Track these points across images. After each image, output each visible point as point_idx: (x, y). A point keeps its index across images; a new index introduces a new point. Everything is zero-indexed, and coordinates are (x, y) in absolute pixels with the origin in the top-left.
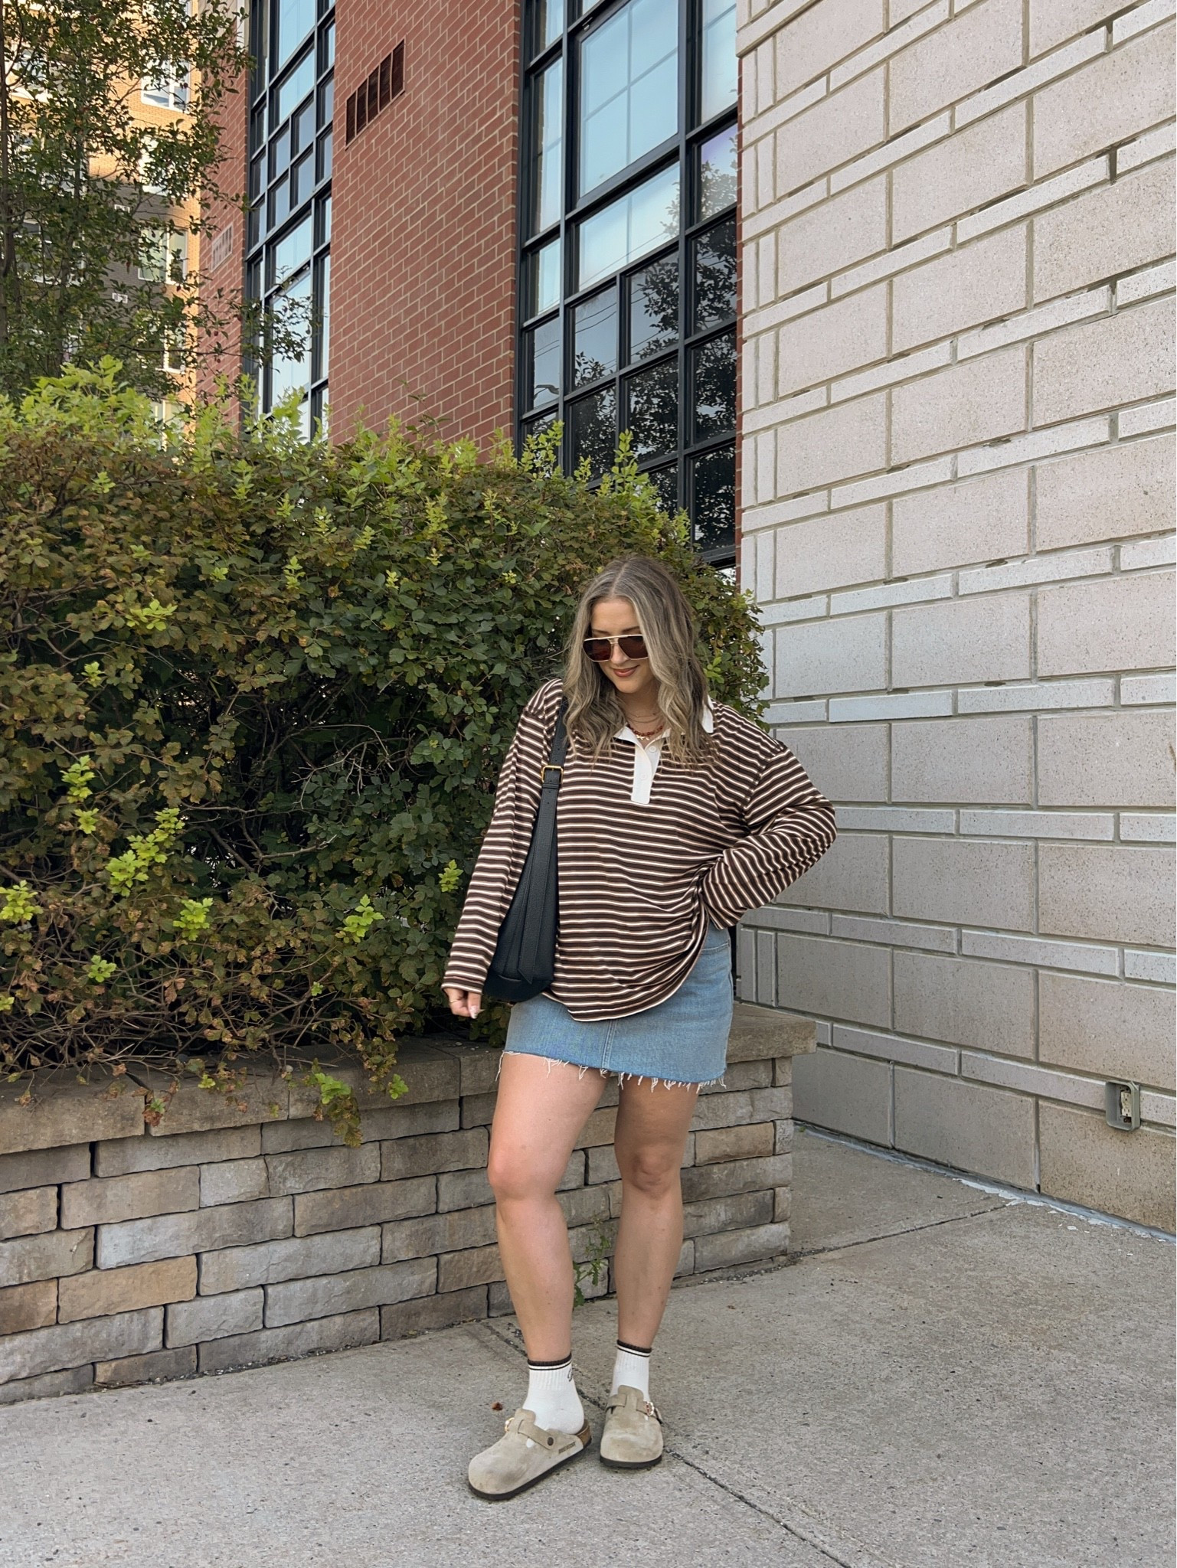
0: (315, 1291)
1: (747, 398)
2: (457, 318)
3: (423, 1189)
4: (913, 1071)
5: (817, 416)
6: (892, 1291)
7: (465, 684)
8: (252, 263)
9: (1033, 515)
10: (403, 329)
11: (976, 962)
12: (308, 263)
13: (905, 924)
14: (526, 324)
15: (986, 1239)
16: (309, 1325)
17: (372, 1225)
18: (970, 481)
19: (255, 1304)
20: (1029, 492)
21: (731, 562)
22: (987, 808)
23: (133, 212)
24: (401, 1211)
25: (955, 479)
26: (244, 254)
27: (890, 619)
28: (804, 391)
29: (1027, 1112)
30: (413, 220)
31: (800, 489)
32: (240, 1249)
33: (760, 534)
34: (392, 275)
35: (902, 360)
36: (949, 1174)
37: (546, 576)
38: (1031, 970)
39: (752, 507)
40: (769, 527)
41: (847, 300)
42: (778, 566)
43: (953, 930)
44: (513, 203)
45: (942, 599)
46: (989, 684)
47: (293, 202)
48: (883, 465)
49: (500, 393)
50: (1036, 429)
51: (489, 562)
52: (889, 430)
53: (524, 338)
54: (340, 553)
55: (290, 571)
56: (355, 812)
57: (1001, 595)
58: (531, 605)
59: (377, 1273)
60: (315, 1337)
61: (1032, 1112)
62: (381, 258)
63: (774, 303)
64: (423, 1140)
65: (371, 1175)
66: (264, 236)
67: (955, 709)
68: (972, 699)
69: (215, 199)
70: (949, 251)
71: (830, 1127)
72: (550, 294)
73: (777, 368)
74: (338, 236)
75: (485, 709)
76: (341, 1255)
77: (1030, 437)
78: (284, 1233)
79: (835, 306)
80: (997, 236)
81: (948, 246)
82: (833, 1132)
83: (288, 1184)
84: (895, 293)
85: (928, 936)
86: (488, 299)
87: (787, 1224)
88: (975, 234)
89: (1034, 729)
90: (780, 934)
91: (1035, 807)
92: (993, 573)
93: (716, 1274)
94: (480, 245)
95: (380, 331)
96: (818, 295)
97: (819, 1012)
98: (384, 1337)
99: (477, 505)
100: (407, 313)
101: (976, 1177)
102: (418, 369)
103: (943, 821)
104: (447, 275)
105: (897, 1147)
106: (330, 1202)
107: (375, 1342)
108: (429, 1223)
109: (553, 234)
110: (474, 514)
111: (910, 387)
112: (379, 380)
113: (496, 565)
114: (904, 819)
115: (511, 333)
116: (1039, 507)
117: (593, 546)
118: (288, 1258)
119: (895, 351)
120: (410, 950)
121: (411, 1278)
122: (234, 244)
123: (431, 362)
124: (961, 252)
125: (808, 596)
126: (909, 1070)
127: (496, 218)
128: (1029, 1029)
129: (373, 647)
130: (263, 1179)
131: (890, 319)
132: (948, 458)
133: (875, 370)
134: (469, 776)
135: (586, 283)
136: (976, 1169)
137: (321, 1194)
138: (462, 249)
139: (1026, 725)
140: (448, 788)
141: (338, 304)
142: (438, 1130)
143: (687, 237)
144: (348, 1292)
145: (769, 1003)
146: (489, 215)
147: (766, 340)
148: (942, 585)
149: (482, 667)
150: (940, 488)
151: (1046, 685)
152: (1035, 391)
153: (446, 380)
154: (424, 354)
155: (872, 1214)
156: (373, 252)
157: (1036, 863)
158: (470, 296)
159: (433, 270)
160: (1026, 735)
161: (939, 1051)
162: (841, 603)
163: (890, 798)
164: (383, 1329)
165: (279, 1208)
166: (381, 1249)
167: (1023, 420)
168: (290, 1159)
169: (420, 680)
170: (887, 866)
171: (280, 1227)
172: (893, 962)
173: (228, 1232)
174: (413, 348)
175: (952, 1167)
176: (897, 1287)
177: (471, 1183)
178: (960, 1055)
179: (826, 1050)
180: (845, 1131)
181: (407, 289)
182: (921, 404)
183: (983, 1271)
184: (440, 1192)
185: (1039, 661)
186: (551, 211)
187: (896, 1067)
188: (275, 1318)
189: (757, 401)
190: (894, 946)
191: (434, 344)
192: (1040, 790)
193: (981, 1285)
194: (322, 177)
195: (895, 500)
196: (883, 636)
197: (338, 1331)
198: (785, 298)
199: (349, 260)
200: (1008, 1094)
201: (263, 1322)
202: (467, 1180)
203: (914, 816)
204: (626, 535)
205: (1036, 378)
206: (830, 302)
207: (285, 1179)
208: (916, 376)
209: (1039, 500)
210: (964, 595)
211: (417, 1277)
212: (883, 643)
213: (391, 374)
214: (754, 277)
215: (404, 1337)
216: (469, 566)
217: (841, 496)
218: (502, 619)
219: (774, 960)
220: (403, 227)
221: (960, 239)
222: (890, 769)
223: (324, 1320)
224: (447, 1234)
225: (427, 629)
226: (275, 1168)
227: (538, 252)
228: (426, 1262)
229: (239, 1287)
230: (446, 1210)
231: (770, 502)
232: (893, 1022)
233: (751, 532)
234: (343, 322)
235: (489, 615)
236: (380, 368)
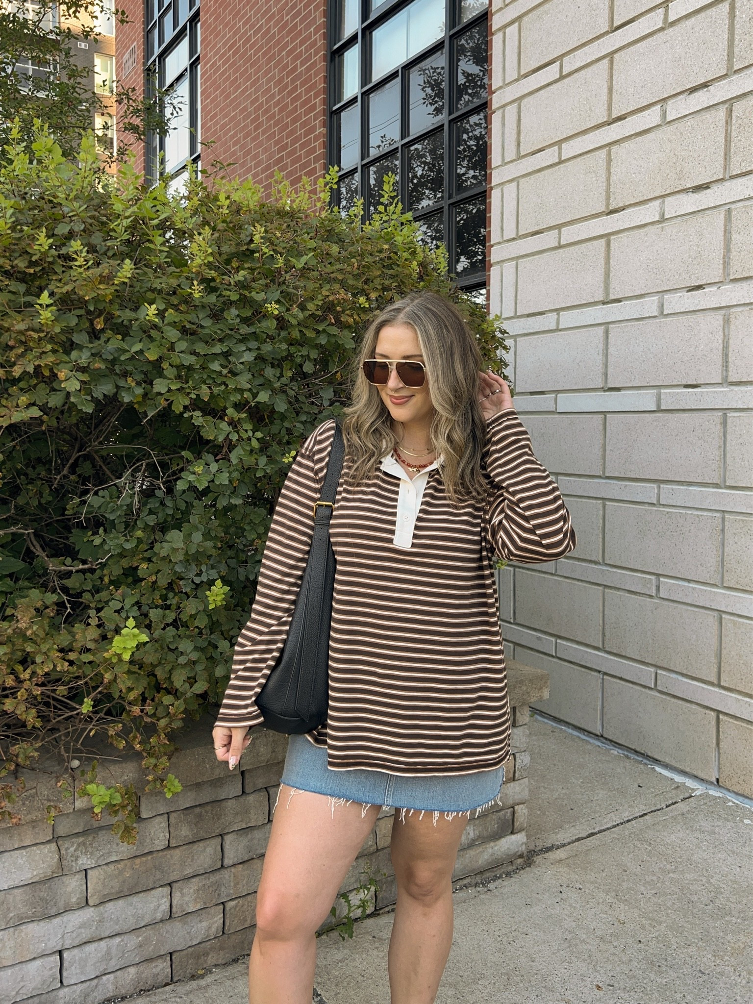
0: (109, 949)
1: (495, 158)
2: (287, 105)
3: (209, 850)
4: (618, 681)
5: (550, 170)
6: (611, 900)
7: (230, 411)
8: (149, 72)
9: (728, 249)
10: (249, 114)
11: (671, 604)
12: (186, 70)
13: (615, 570)
14: (335, 108)
15: (681, 834)
16: (104, 978)
17: (161, 886)
18: (674, 221)
19: (51, 969)
20: (725, 231)
21: (483, 285)
22: (682, 485)
23: (40, 21)
24: (188, 871)
25: (663, 220)
26: (144, 64)
27: (607, 332)
28: (540, 150)
29: (710, 723)
30: (255, 33)
31: (536, 229)
32: (35, 924)
33: (505, 265)
34: (241, 76)
35: (619, 123)
36: (645, 761)
37: (311, 306)
38: (716, 614)
39: (499, 243)
40: (512, 259)
41: (576, 75)
42: (519, 289)
43: (653, 577)
44: (324, 17)
45: (649, 317)
46: (687, 386)
47: (175, 24)
48: (603, 209)
49: (316, 160)
50: (732, 177)
51: (253, 293)
52: (608, 180)
53: (333, 118)
54: (101, 286)
55: (41, 305)
56: (140, 524)
57: (699, 314)
58: (296, 334)
59: (168, 926)
60: (111, 987)
61: (714, 723)
62: (234, 63)
63: (517, 80)
64: (208, 808)
65: (160, 843)
66: (157, 51)
67: (659, 405)
68: (672, 398)
69: (101, 12)
70: (662, 29)
71: (553, 715)
72: (351, 86)
73: (519, 133)
74: (205, 49)
75: (250, 433)
76: (133, 916)
77: (727, 184)
78: (78, 904)
79: (566, 81)
80: (703, 14)
81: (660, 25)
82: (556, 719)
83: (80, 862)
84: (615, 67)
85: (633, 581)
86: (308, 91)
87: (523, 833)
88: (684, 13)
89: (724, 423)
90: (517, 570)
91: (723, 486)
92: (693, 297)
93: (465, 882)
94: (302, 50)
95: (235, 117)
96: (552, 72)
97: (546, 630)
98: (175, 979)
99: (249, 239)
100: (252, 103)
101: (666, 766)
102: (260, 144)
103: (648, 492)
104: (279, 74)
105: (605, 736)
106: (121, 872)
107: (167, 985)
108: (214, 878)
109: (353, 40)
110: (246, 247)
111: (626, 145)
112: (235, 152)
113: (260, 297)
114: (614, 489)
115: (324, 115)
116: (733, 242)
117: (356, 277)
118: (82, 926)
119: (614, 116)
120: (182, 660)
121: (199, 925)
122: (138, 58)
123: (269, 138)
124: (671, 29)
125: (542, 313)
126: (615, 680)
127: (312, 29)
128: (713, 660)
129: (140, 377)
130: (56, 860)
131: (610, 90)
132: (657, 203)
133: (597, 132)
134: (237, 496)
135: (377, 75)
136: (667, 760)
137: (112, 867)
138: (289, 53)
139: (718, 421)
140: (219, 506)
141: (206, 99)
142: (223, 797)
143: (451, 37)
144: (141, 946)
145: (508, 620)
146: (308, 27)
147: (511, 110)
148: (650, 306)
149: (246, 395)
150: (650, 227)
151: (736, 388)
152: (733, 144)
153: (280, 150)
154: (264, 132)
155: (589, 805)
156: (228, 59)
157: (723, 530)
158: (295, 89)
159: (269, 71)
160: (717, 429)
161: (639, 668)
162: (568, 319)
163: (604, 472)
164: (174, 972)
165: (72, 885)
166: (171, 906)
167: (722, 170)
168: (81, 839)
169: (186, 408)
170: (601, 525)
171: (74, 900)
172: (604, 598)
173: (22, 911)
174: (256, 128)
175: (647, 756)
176: (614, 894)
177: (252, 839)
178: (656, 673)
179: (550, 659)
180: (565, 719)
181: (252, 85)
182: (635, 159)
183: (682, 872)
184: (225, 850)
185: (730, 369)
186: (352, 23)
187: (605, 677)
188: (72, 975)
189: (503, 159)
190: (606, 586)
191: (270, 125)
192: (728, 473)
193: (682, 890)
194: (195, 5)
195: (612, 237)
196: (601, 346)
197: (132, 979)
198: (526, 76)
199: (212, 66)
200: (694, 707)
201: (61, 982)
202: (250, 836)
203: (623, 487)
204: (390, 267)
205: (734, 134)
206: (562, 77)
207: (77, 858)
208: (632, 135)
209: (734, 236)
210: (668, 315)
211: (205, 924)
212: (601, 351)
213: (242, 147)
214: (501, 60)
215: (193, 977)
216: (234, 297)
217: (569, 234)
218: (267, 348)
219: (512, 589)
220: (248, 40)
221: (671, 19)
222: (605, 450)
223: (119, 973)
224: (232, 884)
225: (189, 360)
226: (67, 849)
227: (343, 54)
228: (213, 910)
229: (35, 956)
230: (231, 863)
231: (513, 239)
232: (603, 643)
233: (498, 263)
234: (210, 110)
235: (253, 344)
236: (235, 144)
